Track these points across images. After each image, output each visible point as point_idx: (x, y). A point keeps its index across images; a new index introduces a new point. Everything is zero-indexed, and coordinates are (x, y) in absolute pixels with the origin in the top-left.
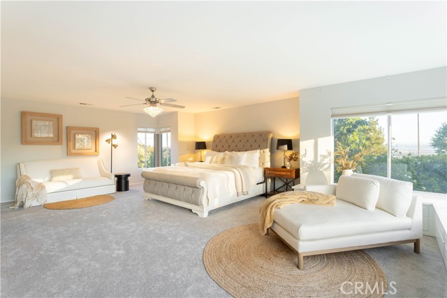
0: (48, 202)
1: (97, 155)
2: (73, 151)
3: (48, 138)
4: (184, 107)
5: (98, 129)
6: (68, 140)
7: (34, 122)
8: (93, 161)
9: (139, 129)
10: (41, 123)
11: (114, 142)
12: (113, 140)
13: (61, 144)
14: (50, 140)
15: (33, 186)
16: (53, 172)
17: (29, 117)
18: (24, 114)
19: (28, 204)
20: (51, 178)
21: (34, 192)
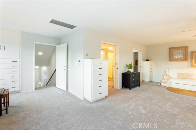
2: (194, 65)
6: (191, 59)
10: (177, 51)
13: (187, 61)
14: (182, 59)
15: (165, 78)
16: (179, 74)
17: (172, 50)
18: (170, 49)
19: (162, 85)
20: (178, 77)
21: (165, 81)
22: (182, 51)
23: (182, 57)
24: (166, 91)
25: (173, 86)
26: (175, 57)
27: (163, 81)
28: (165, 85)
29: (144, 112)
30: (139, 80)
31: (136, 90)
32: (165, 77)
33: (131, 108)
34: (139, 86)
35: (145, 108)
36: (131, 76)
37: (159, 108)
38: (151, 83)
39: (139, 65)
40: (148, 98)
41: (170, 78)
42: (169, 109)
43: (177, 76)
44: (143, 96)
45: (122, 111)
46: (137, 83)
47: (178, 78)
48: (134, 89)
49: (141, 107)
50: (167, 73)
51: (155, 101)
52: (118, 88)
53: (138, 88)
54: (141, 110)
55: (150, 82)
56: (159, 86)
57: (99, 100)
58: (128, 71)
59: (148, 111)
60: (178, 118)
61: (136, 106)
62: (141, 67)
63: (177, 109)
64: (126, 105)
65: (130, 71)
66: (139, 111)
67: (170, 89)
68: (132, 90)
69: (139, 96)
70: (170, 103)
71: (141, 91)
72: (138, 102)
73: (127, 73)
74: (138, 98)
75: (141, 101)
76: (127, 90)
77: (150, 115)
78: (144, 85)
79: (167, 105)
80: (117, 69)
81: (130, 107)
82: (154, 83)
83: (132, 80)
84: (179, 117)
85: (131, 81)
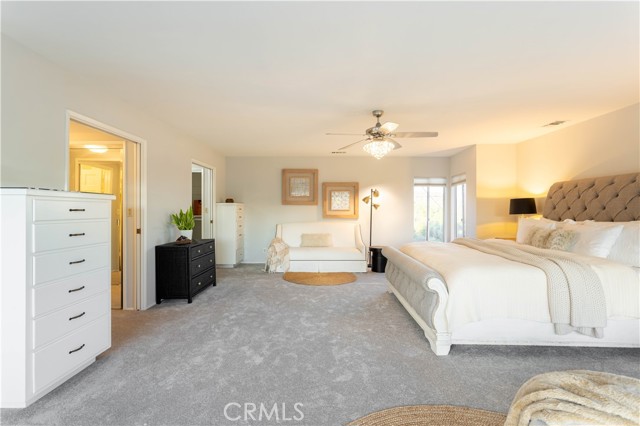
0: (290, 271)
1: (357, 219)
2: (329, 213)
3: (304, 197)
4: (435, 135)
5: (357, 184)
6: (324, 199)
7: (292, 179)
8: (348, 227)
9: (416, 181)
10: (298, 181)
11: (375, 200)
12: (374, 198)
13: (317, 204)
14: (306, 199)
15: (278, 250)
16: (303, 236)
17: (288, 175)
18: (284, 171)
19: (272, 269)
20: (302, 243)
21: (278, 257)
22: (308, 180)
23: (307, 194)
24: (286, 285)
25: (295, 268)
26: (293, 194)
27: (274, 259)
28: (279, 270)
29: (258, 360)
30: (213, 266)
31: (211, 299)
32: (279, 247)
33: (219, 365)
34: (215, 285)
35: (257, 348)
36: (192, 254)
37: (288, 336)
38: (242, 270)
39: (205, 217)
40: (251, 315)
41: (287, 249)
42: (309, 329)
43: (300, 242)
44: (240, 314)
45: (192, 386)
46: (209, 276)
47: (303, 246)
48: (203, 297)
49: (245, 348)
50: (279, 236)
51: (273, 317)
52: (144, 307)
53: (211, 291)
54: (250, 358)
55: (239, 265)
56: (264, 273)
57: (68, 382)
58: (179, 239)
59: (268, 353)
60: (333, 345)
61: (230, 351)
62: (212, 222)
63: (324, 324)
64: (198, 360)
65: (184, 238)
66: (246, 362)
67: (290, 277)
68: (195, 301)
69: (227, 317)
70: (305, 314)
71: (224, 299)
72: (232, 337)
73: (175, 244)
74: (225, 323)
75: (236, 329)
76: (181, 306)
77: (277, 361)
78: (226, 280)
79: (302, 320)
80: (139, 231)
81: (213, 362)
82: (251, 269)
83: (196, 266)
84: (334, 341)
85: (193, 271)
